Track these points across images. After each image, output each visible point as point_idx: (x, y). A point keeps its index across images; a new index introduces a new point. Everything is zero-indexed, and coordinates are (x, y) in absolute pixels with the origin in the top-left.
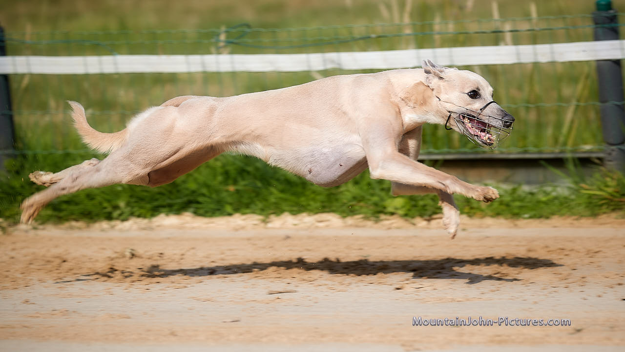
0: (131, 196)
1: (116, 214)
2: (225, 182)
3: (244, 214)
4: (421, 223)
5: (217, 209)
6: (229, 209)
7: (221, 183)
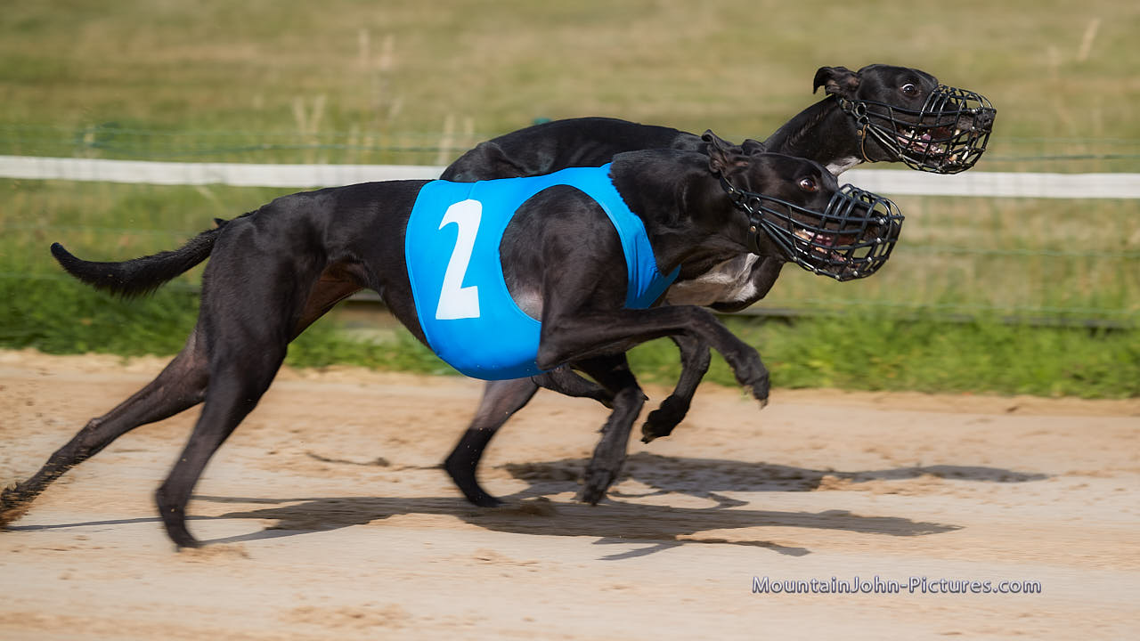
4: (312, 374)
5: (67, 345)
6: (81, 346)
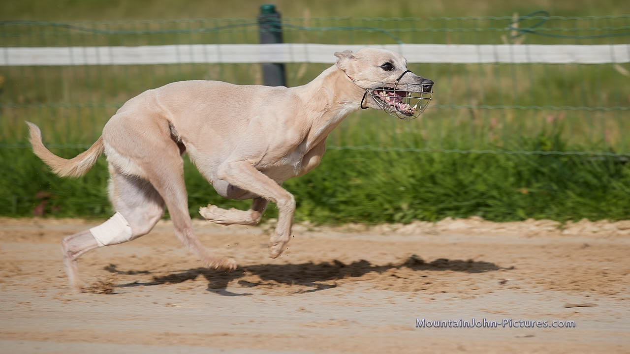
0: (415, 198)
1: (397, 216)
2: (518, 184)
3: (537, 219)
7: (513, 185)
